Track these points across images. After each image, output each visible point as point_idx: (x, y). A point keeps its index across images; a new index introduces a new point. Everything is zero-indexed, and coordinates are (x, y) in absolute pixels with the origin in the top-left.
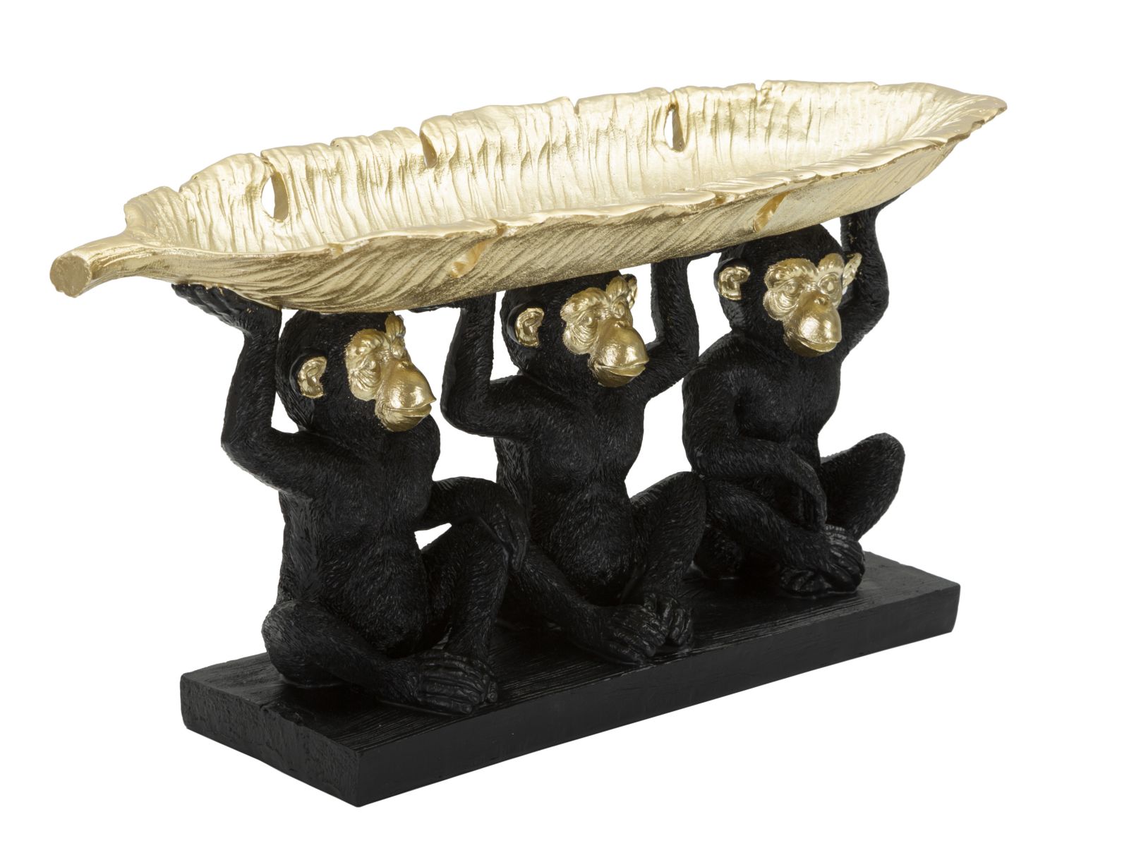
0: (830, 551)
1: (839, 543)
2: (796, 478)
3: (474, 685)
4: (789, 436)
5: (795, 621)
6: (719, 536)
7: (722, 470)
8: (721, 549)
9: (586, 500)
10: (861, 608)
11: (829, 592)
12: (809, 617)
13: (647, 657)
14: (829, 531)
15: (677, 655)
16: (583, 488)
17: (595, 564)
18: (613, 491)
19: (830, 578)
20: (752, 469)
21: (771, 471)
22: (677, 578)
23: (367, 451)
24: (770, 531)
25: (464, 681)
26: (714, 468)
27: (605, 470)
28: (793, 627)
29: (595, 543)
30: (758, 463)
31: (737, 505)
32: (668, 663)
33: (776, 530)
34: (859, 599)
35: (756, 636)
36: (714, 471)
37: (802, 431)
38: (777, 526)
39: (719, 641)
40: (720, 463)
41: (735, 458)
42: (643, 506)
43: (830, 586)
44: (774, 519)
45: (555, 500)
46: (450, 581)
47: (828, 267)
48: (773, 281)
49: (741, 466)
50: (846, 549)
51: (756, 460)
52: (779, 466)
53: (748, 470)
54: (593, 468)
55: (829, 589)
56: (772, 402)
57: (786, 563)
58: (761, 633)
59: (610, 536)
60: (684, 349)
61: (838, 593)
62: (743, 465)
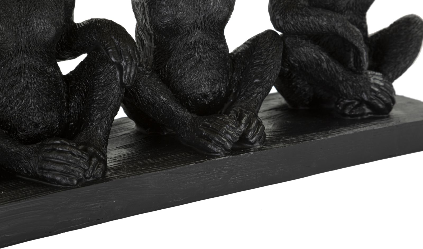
0: (370, 87)
1: (377, 82)
2: (346, 35)
4: (345, 11)
5: (342, 131)
6: (295, 77)
7: (294, 28)
8: (297, 87)
9: (191, 43)
10: (391, 124)
11: (369, 115)
12: (352, 129)
13: (226, 150)
14: (371, 74)
15: (250, 150)
16: (188, 33)
18: (212, 37)
19: (370, 105)
20: (315, 28)
21: (328, 29)
22: (258, 100)
24: (329, 73)
26: (288, 27)
27: (204, 21)
28: (340, 135)
30: (319, 24)
31: (305, 54)
32: (242, 155)
33: (333, 72)
34: (389, 119)
35: (312, 139)
36: (288, 29)
37: (354, 9)
38: (334, 69)
39: (285, 142)
40: (292, 23)
41: (302, 20)
42: (239, 52)
43: (369, 111)
44: (331, 64)
45: (169, 41)
46: (82, 93)
49: (307, 26)
50: (382, 86)
51: (317, 21)
52: (334, 27)
53: (312, 29)
54: (195, 19)
55: (369, 113)
57: (341, 96)
58: (315, 138)
59: (209, 69)
62: (308, 25)
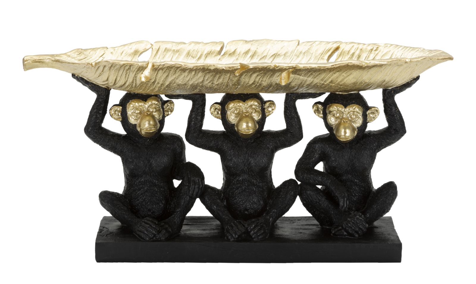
3: (152, 231)
4: (345, 174)
9: (240, 180)
11: (347, 236)
16: (239, 175)
17: (242, 205)
19: (346, 230)
23: (141, 144)
25: (149, 229)
27: (248, 170)
29: (243, 197)
31: (310, 195)
40: (301, 177)
41: (306, 176)
43: (346, 234)
45: (230, 178)
47: (350, 109)
48: (330, 112)
51: (315, 178)
54: (242, 168)
55: (346, 235)
56: (333, 159)
60: (292, 132)
61: (350, 237)
62: (310, 179)
